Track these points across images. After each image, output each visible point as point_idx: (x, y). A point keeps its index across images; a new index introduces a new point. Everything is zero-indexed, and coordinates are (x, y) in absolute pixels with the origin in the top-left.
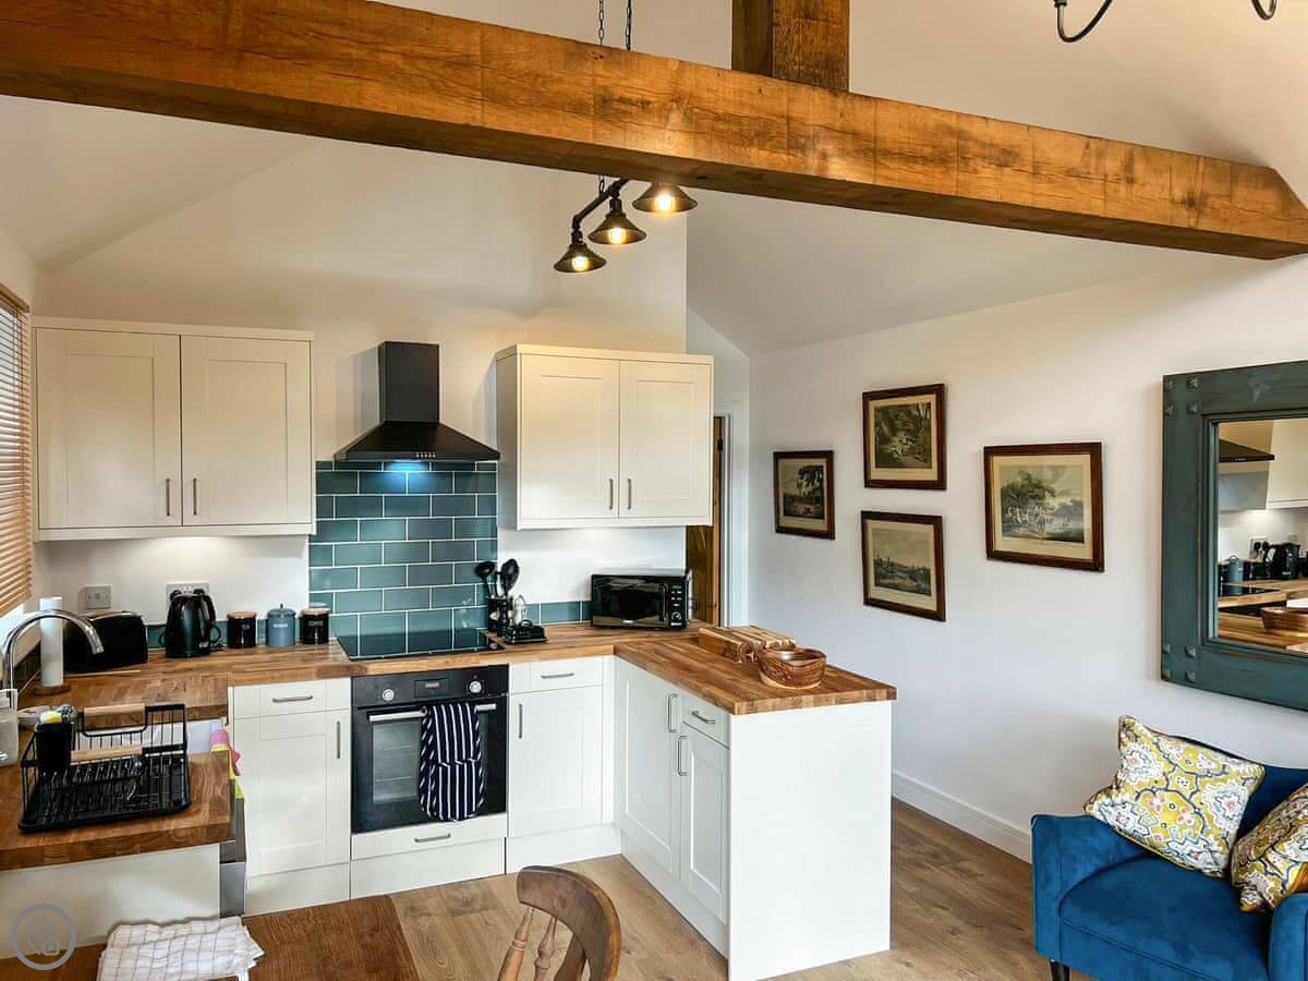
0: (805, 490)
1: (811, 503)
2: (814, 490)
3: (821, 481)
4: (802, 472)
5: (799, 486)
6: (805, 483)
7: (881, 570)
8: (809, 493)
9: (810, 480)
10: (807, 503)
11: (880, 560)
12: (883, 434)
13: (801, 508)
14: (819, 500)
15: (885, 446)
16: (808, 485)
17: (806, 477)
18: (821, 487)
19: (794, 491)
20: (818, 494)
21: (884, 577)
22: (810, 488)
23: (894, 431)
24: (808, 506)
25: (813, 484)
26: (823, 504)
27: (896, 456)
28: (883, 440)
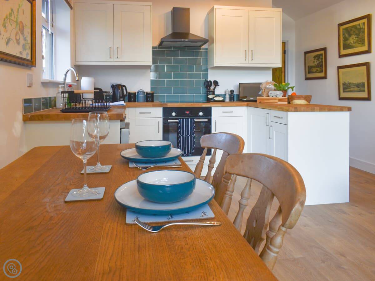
0: (316, 63)
1: (318, 68)
2: (319, 63)
3: (322, 59)
4: (315, 57)
5: (314, 62)
6: (316, 61)
7: (345, 86)
8: (318, 64)
9: (318, 59)
10: (317, 68)
11: (345, 83)
12: (346, 37)
13: (314, 70)
14: (321, 66)
15: (347, 42)
16: (317, 61)
17: (316, 58)
18: (322, 61)
19: (312, 64)
20: (321, 64)
21: (347, 89)
22: (318, 62)
23: (350, 35)
24: (317, 69)
25: (319, 60)
26: (322, 67)
27: (351, 44)
28: (346, 39)
